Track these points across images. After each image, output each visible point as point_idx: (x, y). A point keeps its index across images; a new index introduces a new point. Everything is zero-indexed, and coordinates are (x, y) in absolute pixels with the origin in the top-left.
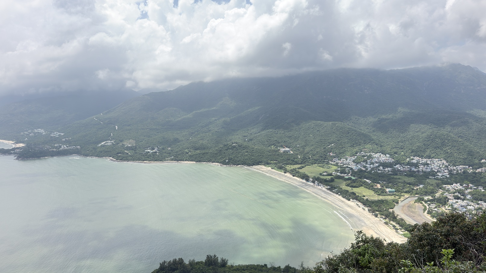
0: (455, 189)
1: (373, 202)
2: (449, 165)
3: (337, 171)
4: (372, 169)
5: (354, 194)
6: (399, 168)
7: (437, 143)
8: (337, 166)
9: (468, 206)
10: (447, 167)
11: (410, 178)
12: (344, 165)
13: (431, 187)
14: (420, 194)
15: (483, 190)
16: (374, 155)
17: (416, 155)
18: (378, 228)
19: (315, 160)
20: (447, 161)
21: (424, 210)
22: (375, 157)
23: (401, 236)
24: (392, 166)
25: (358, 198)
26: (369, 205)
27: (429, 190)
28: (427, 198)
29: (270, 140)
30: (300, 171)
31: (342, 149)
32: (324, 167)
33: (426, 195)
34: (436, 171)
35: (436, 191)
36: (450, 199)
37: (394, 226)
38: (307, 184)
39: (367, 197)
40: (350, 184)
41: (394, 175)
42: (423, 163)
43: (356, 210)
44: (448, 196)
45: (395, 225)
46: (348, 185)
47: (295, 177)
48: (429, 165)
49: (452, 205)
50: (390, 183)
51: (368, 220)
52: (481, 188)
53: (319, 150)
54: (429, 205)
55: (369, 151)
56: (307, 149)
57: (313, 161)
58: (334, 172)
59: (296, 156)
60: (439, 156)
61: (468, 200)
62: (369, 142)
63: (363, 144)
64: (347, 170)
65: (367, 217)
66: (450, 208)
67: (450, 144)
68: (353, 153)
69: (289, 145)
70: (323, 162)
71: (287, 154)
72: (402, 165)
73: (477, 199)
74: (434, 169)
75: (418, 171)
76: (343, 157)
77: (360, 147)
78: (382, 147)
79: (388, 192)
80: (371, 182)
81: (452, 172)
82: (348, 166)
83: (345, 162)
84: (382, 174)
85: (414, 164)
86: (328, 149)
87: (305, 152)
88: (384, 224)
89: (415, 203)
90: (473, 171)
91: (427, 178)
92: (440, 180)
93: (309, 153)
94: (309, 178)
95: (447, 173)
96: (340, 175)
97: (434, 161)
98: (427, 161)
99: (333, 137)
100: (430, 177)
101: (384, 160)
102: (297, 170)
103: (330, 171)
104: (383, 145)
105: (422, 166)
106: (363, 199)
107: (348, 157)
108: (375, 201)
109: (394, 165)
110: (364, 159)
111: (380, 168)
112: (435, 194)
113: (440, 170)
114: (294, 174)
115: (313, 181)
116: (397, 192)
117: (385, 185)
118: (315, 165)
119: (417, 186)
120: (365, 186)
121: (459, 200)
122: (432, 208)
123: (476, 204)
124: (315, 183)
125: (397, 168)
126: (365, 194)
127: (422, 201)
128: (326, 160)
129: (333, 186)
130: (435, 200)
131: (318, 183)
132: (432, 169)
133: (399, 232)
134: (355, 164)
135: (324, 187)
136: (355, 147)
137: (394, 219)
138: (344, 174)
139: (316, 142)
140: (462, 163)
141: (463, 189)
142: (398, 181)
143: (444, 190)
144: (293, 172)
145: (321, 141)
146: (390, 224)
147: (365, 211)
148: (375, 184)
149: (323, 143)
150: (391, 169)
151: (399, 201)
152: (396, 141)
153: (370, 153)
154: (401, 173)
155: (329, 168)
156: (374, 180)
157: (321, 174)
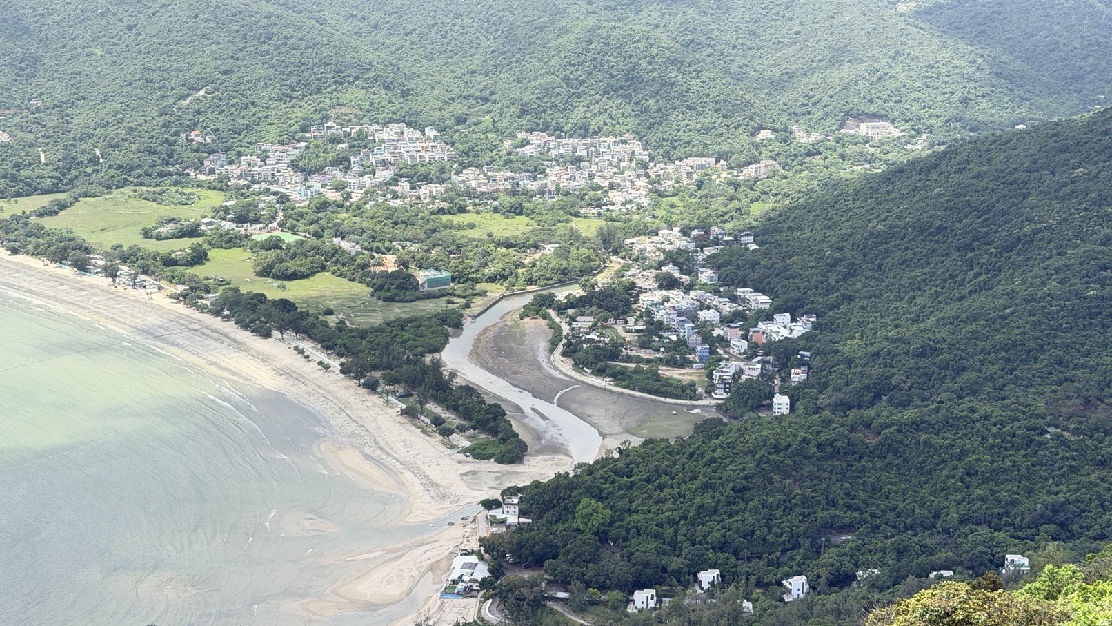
0: (664, 251)
1: (363, 334)
2: (652, 159)
3: (222, 212)
4: (370, 194)
5: (285, 305)
6: (473, 184)
7: (611, 71)
8: (221, 190)
9: (699, 312)
10: (646, 167)
11: (510, 221)
12: (253, 182)
13: (582, 250)
14: (543, 282)
15: (753, 247)
16: (376, 131)
17: (538, 125)
18: (379, 439)
19: (120, 167)
20: (646, 141)
21: (554, 344)
22: (383, 141)
23: (462, 456)
24: (445, 176)
25: (304, 323)
26: (346, 348)
27: (576, 263)
28: (567, 293)
30: (49, 223)
31: (243, 113)
32: (165, 197)
33: (562, 283)
34: (605, 184)
35: (599, 266)
36: (645, 291)
37: (437, 421)
38: (78, 282)
39: (340, 316)
40: (271, 266)
41: (454, 214)
42: (561, 156)
43: (294, 375)
44: (637, 281)
45: (443, 416)
46: (265, 272)
47: (21, 259)
48: (582, 164)
49: (648, 313)
50: (434, 246)
51: (339, 411)
52: (746, 238)
53: (140, 120)
54: (573, 319)
55: (356, 115)
56: (82, 119)
57: (112, 172)
58: (205, 220)
59: (27, 154)
60: (619, 123)
61: (703, 287)
62: (357, 78)
63: (330, 85)
64: (265, 204)
65: (336, 398)
66: (641, 326)
67: (655, 74)
68: (291, 126)
70: (161, 175)
72: (485, 169)
73: (733, 281)
74: (600, 176)
75: (542, 192)
76: (248, 147)
77: (320, 102)
78: (408, 96)
79: (426, 285)
80: (358, 248)
81: (660, 184)
82: (270, 187)
83: (256, 169)
84: (407, 214)
85: (529, 163)
86: (180, 116)
87: (71, 135)
88: (401, 419)
89: (522, 319)
90: (729, 176)
91: (571, 214)
92: (618, 221)
93: (90, 138)
94: (92, 256)
95: (644, 192)
96: (233, 229)
97: (602, 146)
98: (575, 148)
99: (200, 57)
100: (582, 211)
101: (414, 154)
102: (33, 220)
103: (190, 214)
104: (413, 90)
105: (558, 168)
106: (326, 325)
107: (268, 146)
108: (373, 328)
109: (453, 172)
110: (334, 155)
111: (398, 189)
112: (595, 275)
113: (619, 180)
114: (15, 241)
115: (111, 266)
116: (459, 283)
117: (413, 257)
118: (122, 193)
119: (533, 250)
120: (335, 268)
121: (672, 291)
122: (582, 330)
123: (727, 300)
124: (118, 274)
125: (464, 181)
126: (334, 302)
127: (547, 308)
128: (173, 165)
129: (200, 282)
130: (594, 300)
131: (131, 274)
132: (591, 177)
133: (455, 443)
134: (300, 175)
135: (160, 288)
136: (299, 103)
137: (437, 392)
138: (251, 226)
139: (125, 81)
140: (696, 149)
141: (689, 247)
142: (466, 237)
143: (627, 259)
144: (13, 232)
145: (147, 79)
146: (422, 413)
147: (330, 372)
148: (374, 257)
149: (156, 85)
150: (441, 188)
151: (465, 316)
152: (462, 71)
153: (362, 124)
154: (477, 201)
155: (186, 204)
156: (374, 238)
157: (147, 234)
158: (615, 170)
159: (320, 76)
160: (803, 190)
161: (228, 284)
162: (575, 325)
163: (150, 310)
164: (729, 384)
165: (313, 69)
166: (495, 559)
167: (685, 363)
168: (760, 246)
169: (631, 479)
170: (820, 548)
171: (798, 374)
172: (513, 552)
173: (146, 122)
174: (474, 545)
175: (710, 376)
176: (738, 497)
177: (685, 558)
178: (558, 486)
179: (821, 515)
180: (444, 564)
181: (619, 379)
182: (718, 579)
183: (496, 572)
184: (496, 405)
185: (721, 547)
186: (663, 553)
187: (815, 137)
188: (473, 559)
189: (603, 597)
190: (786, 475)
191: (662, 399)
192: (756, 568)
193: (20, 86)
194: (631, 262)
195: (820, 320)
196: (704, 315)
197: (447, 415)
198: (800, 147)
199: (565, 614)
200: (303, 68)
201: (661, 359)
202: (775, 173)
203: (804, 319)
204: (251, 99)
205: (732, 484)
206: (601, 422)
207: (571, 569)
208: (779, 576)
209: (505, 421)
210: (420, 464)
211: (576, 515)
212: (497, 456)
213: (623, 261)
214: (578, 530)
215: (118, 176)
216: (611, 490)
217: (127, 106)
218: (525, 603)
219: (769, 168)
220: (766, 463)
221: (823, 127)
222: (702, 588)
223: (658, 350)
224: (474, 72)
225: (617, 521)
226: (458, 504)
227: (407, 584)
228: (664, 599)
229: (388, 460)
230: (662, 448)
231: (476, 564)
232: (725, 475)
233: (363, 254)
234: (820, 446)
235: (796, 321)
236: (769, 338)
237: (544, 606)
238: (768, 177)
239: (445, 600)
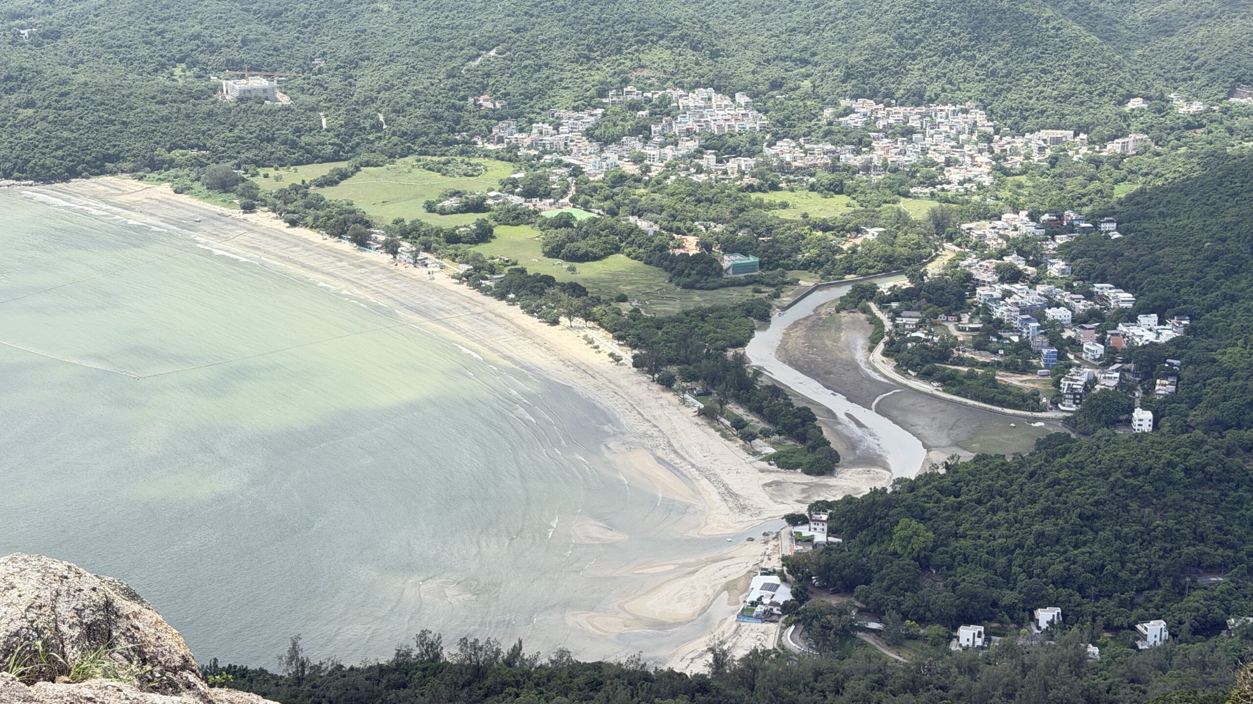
0: (1006, 238)
1: (659, 324)
2: (997, 132)
3: (510, 185)
4: (671, 167)
5: (577, 289)
6: (788, 158)
7: (953, 29)
8: (510, 160)
9: (1047, 310)
10: (989, 140)
11: (829, 201)
12: (545, 152)
13: (911, 236)
14: (864, 271)
15: (1116, 235)
16: (681, 96)
17: (865, 91)
18: (673, 441)
19: (404, 134)
20: (991, 110)
21: (873, 342)
22: (687, 108)
23: (765, 465)
24: (756, 148)
25: (597, 310)
26: (640, 339)
27: (902, 250)
28: (891, 284)
29: (161, 33)
30: (329, 194)
31: (536, 76)
32: (450, 167)
33: (887, 273)
34: (941, 159)
35: (930, 254)
36: (983, 284)
37: (739, 424)
38: (358, 258)
39: (635, 303)
40: (562, 246)
41: (765, 192)
42: (890, 126)
43: (583, 367)
44: (974, 272)
45: (745, 418)
46: (554, 252)
47: (300, 232)
48: (914, 136)
49: (986, 309)
50: (741, 227)
51: (630, 408)
52: (1108, 225)
53: (427, 83)
54: (897, 314)
55: (659, 79)
56: (366, 81)
57: (395, 139)
58: (492, 194)
59: (308, 118)
60: (959, 89)
61: (1052, 280)
62: (661, 37)
63: (631, 45)
64: (557, 175)
65: (627, 393)
66: (977, 325)
68: (587, 90)
69: (271, 60)
70: (447, 143)
71: (256, 107)
72: (801, 140)
73: (1089, 275)
74: (935, 150)
75: (867, 168)
76: (539, 113)
77: (620, 64)
78: (717, 57)
79: (730, 271)
80: (656, 228)
81: (1006, 160)
82: (563, 158)
83: (548, 138)
84: (712, 190)
85: (853, 135)
86: (468, 79)
87: (354, 99)
88: (697, 420)
89: (838, 311)
90: (1090, 152)
91: (899, 194)
92: (954, 203)
93: (373, 102)
94: (372, 230)
95: (986, 169)
96: (521, 204)
97: (939, 116)
98: (906, 119)
99: (493, 13)
100: (912, 190)
101: (722, 123)
102: (313, 190)
103: (475, 187)
104: (723, 50)
105: (886, 140)
106: (619, 313)
107: (562, 112)
108: (670, 317)
109: (765, 144)
110: (633, 123)
111: (703, 163)
112: (925, 264)
113: (957, 155)
114: (294, 212)
115: (392, 241)
116: (768, 269)
117: (717, 239)
118: (405, 163)
119: (854, 234)
120: (630, 249)
121: (1016, 285)
122: (907, 327)
123: (1081, 296)
124: (399, 250)
125: (778, 154)
126: (628, 288)
127: (868, 300)
128: (459, 132)
129: (484, 261)
130: (922, 292)
131: (412, 252)
132: (924, 151)
133: (758, 450)
134: (595, 146)
135: (442, 267)
136: (597, 65)
137: (739, 391)
138: (541, 200)
139: (412, 40)
140: (1050, 119)
141: (1037, 234)
142: (778, 217)
143: (964, 246)
144: (292, 203)
145: (434, 38)
146: (722, 414)
147: (622, 365)
148: (674, 238)
149: (444, 45)
150: (752, 162)
151: (774, 307)
152: (780, 29)
153: (665, 89)
154: (792, 177)
155: (472, 176)
156: (674, 217)
157: (430, 208)
158: (953, 143)
159: (620, 34)
160: (1180, 169)
161: (515, 264)
162: (899, 321)
163: (431, 290)
164: (1080, 394)
165: (613, 27)
166: (800, 581)
167: (1027, 369)
168: (1123, 234)
169: (959, 499)
170: (1184, 589)
171: (1165, 385)
172: (821, 575)
173: (432, 85)
174: (776, 564)
175: (1057, 384)
176: (1086, 526)
177: (1020, 592)
178: (874, 503)
179: (1186, 551)
180: (741, 584)
181: (949, 385)
182: (1058, 618)
183: (800, 595)
184: (805, 409)
185: (1064, 581)
186: (995, 585)
187: (1197, 106)
188: (775, 579)
189: (922, 631)
190: (1146, 503)
191: (999, 409)
192: (1104, 608)
193: (303, 44)
194: (967, 250)
195: (1195, 323)
196: (1052, 313)
197: (750, 418)
198: (1178, 119)
199: (878, 647)
200: (602, 25)
201: (999, 363)
202: (1146, 149)
203: (1175, 321)
204: (545, 59)
205: (1079, 510)
206: (926, 432)
207: (886, 597)
208: (1133, 618)
209: (815, 427)
210: (718, 471)
211: (894, 537)
212: (805, 467)
213: (958, 249)
214: (895, 553)
215: (402, 144)
216: (935, 510)
217: (413, 67)
218: (832, 632)
219: (1139, 143)
220: (1121, 488)
221: (1208, 95)
222: (1039, 628)
223: (995, 353)
224: (794, 30)
225: (940, 546)
226: (759, 518)
227: (700, 603)
228: (993, 638)
229: (683, 465)
230: (997, 466)
231: (778, 586)
232: (1072, 499)
233: (662, 235)
234: (1187, 471)
235: (1165, 324)
236: (1130, 341)
237: (854, 637)
238: (1137, 154)
239: (742, 624)
